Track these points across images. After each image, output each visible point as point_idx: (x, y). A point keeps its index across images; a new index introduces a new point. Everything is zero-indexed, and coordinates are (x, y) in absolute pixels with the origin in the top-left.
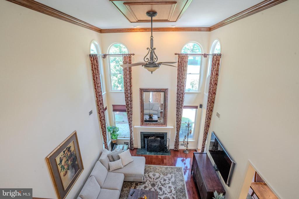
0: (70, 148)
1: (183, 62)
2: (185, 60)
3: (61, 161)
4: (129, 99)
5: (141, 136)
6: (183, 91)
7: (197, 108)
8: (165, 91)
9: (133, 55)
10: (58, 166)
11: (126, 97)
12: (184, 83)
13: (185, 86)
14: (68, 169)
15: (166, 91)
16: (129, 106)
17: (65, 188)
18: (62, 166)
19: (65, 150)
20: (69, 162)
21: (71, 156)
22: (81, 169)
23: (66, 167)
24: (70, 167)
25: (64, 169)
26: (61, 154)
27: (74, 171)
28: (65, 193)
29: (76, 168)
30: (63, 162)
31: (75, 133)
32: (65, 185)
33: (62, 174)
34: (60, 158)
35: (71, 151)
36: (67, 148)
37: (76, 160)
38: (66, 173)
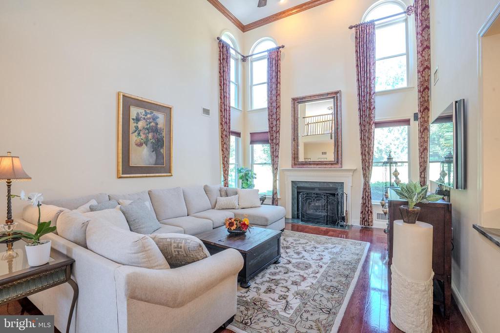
0: (157, 118)
1: (365, 35)
2: (368, 31)
3: (137, 120)
4: (274, 116)
5: (293, 191)
6: (370, 88)
7: (409, 124)
8: (335, 96)
9: (283, 47)
10: (131, 121)
11: (269, 115)
12: (370, 73)
13: (374, 78)
14: (146, 143)
15: (337, 97)
16: (274, 129)
17: (132, 164)
18: (137, 128)
19: (148, 111)
20: (150, 136)
21: (155, 130)
22: (168, 170)
23: (143, 136)
24: (149, 144)
25: (139, 134)
26: (141, 111)
27: (155, 157)
28: (128, 169)
29: (159, 155)
30: (141, 124)
31: (171, 108)
32: (134, 161)
33: (134, 138)
34: (138, 114)
35: (157, 124)
36: (151, 113)
37: (162, 146)
38: (140, 145)
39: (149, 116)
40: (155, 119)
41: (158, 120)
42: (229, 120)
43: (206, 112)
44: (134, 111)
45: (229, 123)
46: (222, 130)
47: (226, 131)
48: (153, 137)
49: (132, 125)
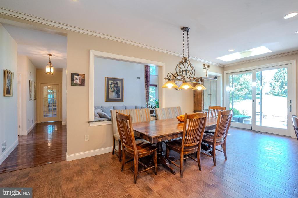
0: (118, 83)
3: (111, 84)
10: (109, 85)
14: (114, 91)
17: (109, 98)
18: (111, 87)
19: (115, 81)
20: (115, 89)
21: (117, 87)
22: (122, 100)
23: (113, 89)
24: (115, 91)
25: (112, 89)
26: (112, 81)
27: (117, 96)
28: (108, 99)
29: (119, 95)
30: (112, 86)
31: (123, 79)
32: (110, 97)
33: (110, 90)
34: (111, 83)
35: (118, 85)
36: (116, 82)
37: (120, 92)
38: (112, 92)
39: (115, 83)
40: (117, 83)
41: (118, 84)
42: (149, 80)
43: (139, 78)
44: (110, 82)
45: (149, 82)
46: (146, 85)
47: (147, 85)
48: (117, 89)
49: (110, 86)
